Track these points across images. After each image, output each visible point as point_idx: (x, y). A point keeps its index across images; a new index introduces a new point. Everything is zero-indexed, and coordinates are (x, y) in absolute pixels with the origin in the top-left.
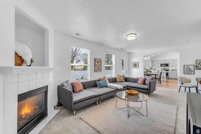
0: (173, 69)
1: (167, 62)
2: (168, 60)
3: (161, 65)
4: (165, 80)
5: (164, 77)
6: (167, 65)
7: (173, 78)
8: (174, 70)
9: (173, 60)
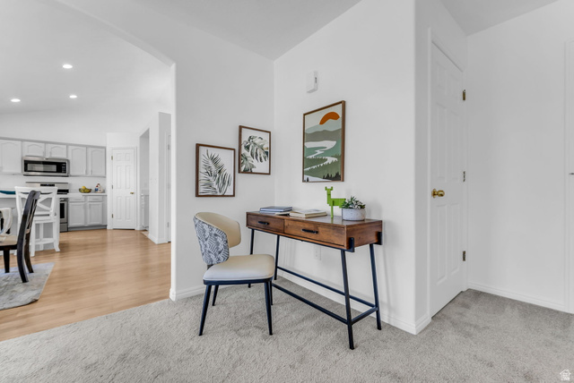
0: (88, 187)
1: (57, 154)
2: (67, 145)
3: (26, 163)
4: (55, 239)
5: (48, 226)
6: (61, 167)
7: (89, 223)
8: (90, 191)
9: (87, 147)
